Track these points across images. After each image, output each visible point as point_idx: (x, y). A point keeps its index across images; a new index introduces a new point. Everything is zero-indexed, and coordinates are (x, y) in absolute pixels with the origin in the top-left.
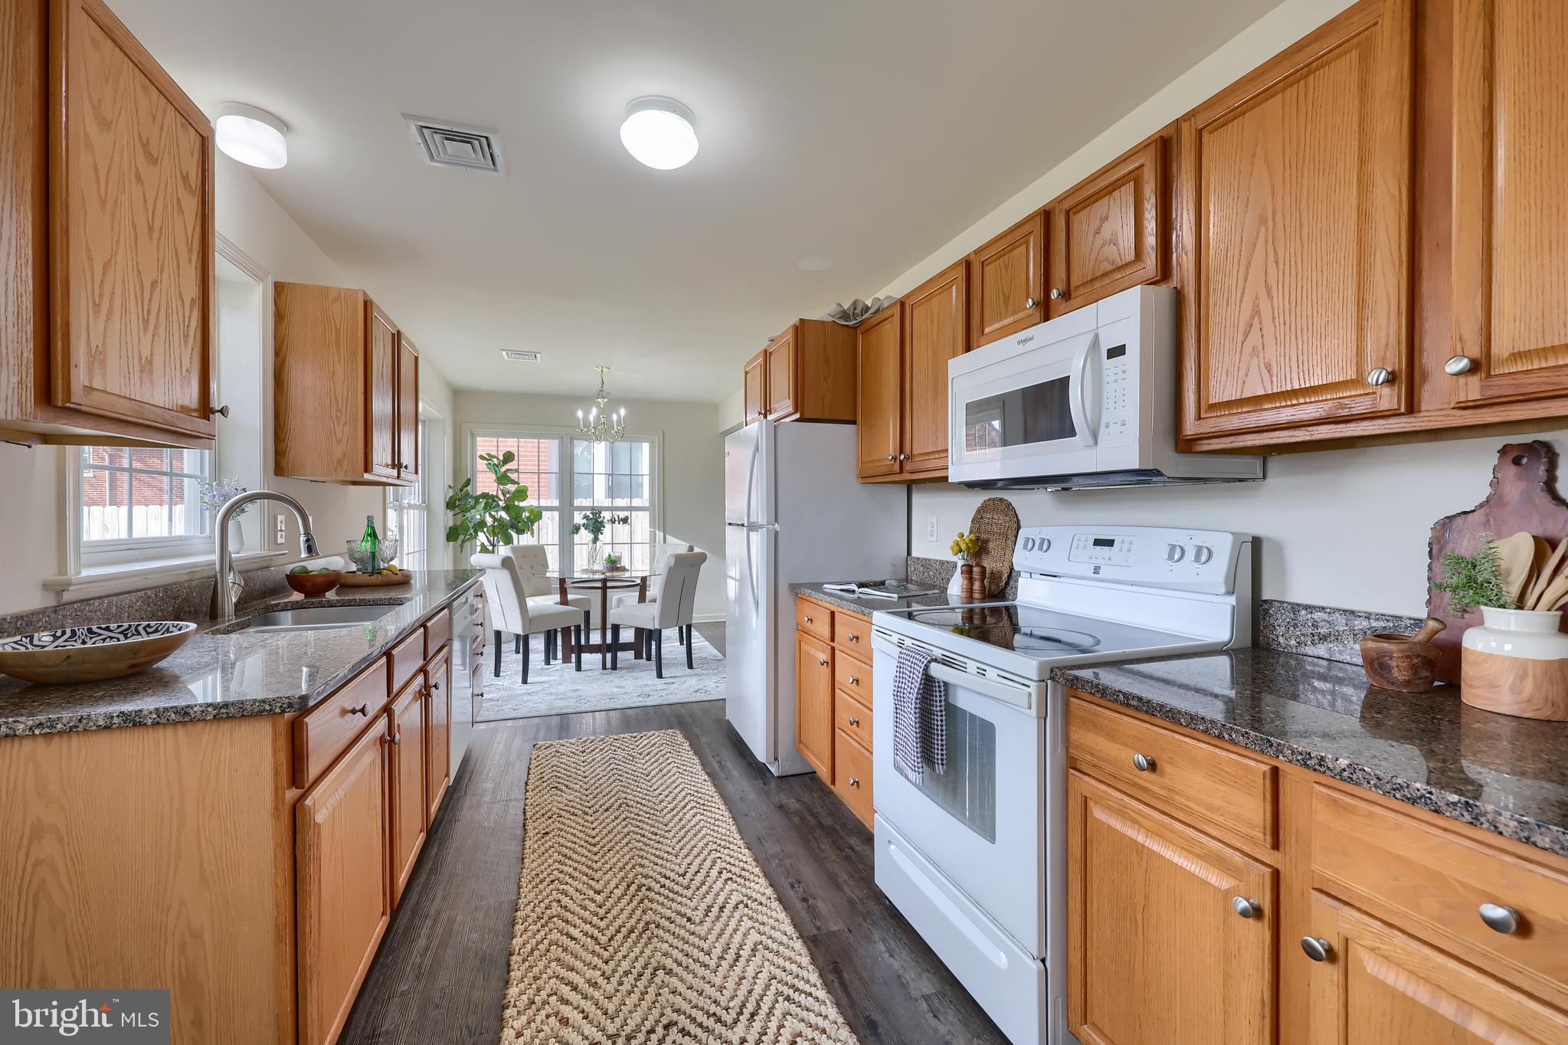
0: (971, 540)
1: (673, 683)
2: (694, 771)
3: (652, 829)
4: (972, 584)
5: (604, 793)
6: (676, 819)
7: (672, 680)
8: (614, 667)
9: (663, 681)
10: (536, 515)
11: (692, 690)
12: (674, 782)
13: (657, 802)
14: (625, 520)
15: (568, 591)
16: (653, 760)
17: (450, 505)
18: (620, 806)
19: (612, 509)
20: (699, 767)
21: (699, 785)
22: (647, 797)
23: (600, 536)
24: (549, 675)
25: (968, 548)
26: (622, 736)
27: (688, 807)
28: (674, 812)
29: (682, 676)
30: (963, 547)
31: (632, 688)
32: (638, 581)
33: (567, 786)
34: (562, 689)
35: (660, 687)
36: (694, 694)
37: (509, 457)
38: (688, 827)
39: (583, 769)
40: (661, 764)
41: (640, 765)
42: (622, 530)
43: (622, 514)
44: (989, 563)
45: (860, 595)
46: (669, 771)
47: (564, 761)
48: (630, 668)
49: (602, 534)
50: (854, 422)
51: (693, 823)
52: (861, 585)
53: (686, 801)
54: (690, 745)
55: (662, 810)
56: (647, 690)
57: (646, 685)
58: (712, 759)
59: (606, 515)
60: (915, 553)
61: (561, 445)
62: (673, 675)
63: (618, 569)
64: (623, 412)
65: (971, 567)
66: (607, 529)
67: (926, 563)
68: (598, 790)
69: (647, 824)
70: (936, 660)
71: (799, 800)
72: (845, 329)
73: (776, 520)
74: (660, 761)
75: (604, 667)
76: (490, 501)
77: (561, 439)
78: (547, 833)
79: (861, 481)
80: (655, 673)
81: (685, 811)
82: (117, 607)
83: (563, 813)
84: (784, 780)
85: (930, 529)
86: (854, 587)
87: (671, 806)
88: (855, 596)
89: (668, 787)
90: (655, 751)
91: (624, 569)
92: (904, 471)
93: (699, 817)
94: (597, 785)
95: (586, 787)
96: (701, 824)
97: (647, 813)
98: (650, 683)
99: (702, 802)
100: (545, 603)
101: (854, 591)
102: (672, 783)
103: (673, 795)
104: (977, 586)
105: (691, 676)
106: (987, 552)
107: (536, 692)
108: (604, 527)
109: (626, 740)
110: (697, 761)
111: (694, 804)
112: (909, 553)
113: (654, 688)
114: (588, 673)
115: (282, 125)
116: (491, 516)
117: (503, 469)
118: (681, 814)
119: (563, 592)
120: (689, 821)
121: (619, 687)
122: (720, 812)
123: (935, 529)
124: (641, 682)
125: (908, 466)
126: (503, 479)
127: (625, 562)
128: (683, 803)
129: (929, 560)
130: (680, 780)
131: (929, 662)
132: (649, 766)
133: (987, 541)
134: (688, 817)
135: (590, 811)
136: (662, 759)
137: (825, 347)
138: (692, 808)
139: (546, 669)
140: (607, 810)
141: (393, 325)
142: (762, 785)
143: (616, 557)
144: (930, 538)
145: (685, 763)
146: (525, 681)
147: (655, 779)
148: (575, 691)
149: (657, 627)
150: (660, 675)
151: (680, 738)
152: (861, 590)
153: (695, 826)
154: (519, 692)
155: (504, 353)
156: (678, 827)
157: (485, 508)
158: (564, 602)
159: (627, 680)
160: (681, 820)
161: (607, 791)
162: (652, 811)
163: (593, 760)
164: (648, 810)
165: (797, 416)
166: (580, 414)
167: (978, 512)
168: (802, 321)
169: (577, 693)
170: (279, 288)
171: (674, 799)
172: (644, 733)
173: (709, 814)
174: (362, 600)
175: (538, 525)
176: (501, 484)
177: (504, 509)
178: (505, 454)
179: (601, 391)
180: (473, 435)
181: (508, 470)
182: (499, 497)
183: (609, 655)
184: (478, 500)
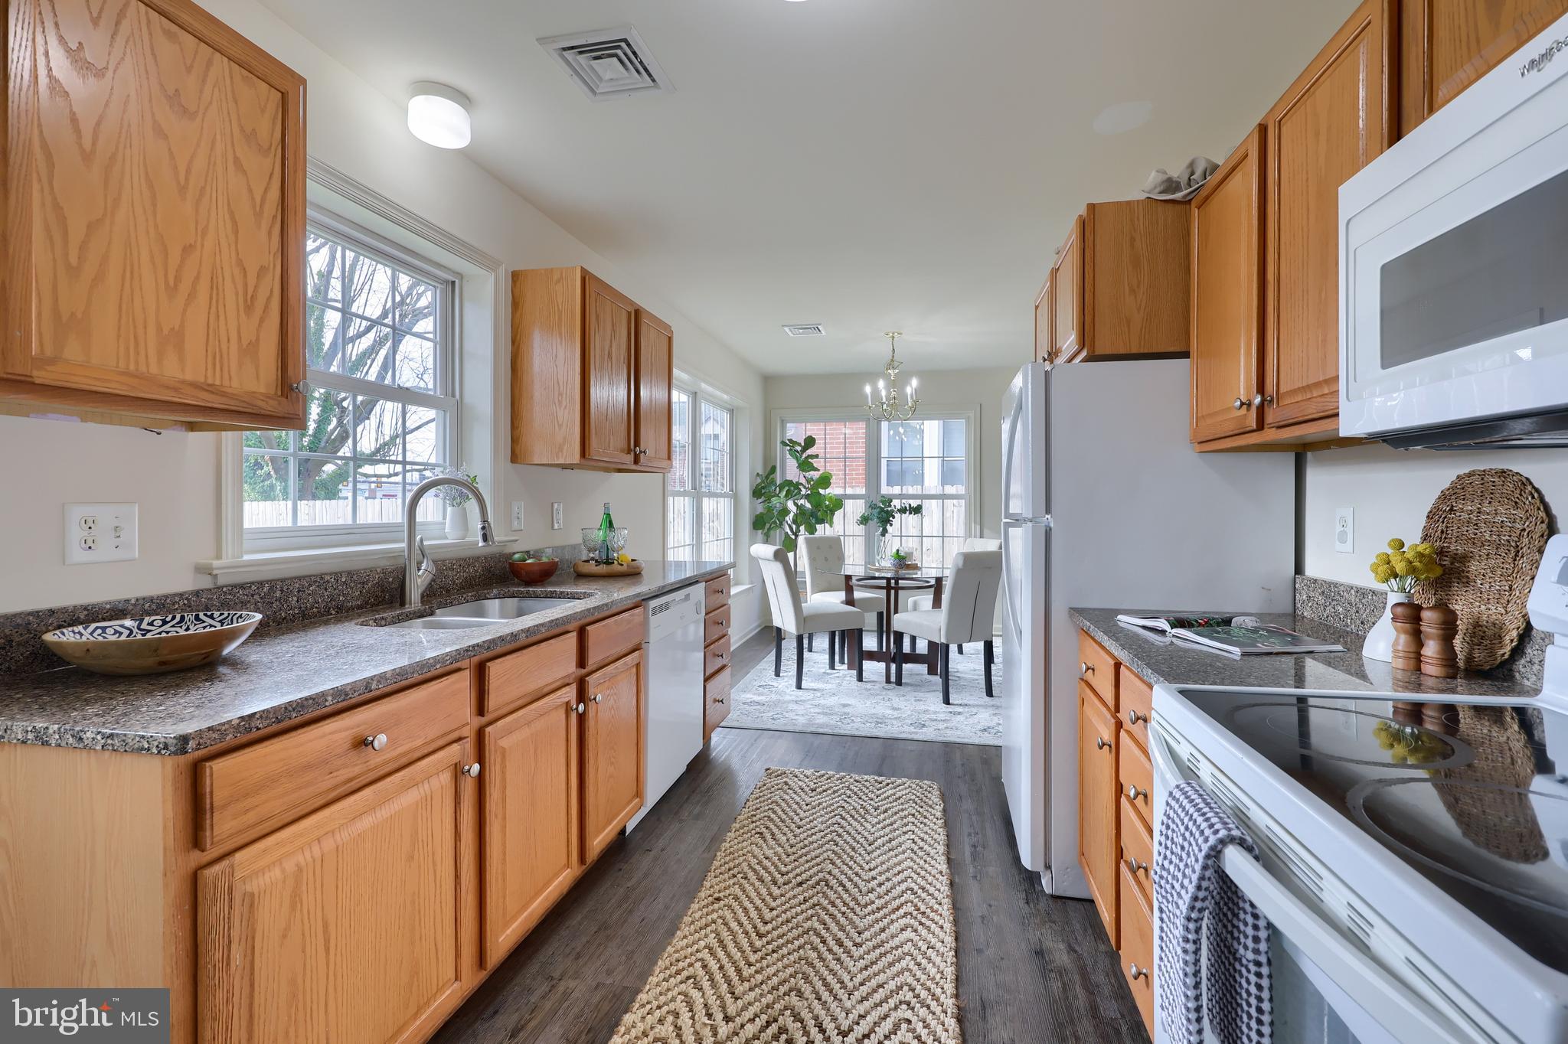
0: (1421, 555)
1: (959, 713)
2: (933, 852)
3: (840, 935)
4: (1420, 644)
5: (809, 857)
6: (877, 927)
7: (960, 709)
8: (899, 682)
9: (950, 708)
10: (838, 503)
11: (980, 727)
12: (899, 864)
13: (865, 890)
14: (917, 510)
15: (854, 588)
16: (888, 821)
17: (757, 493)
18: (818, 883)
19: (901, 496)
20: (941, 849)
21: (930, 879)
22: (856, 879)
23: (888, 527)
24: (828, 682)
25: (1412, 570)
26: (866, 777)
27: (901, 912)
28: (878, 916)
29: (974, 706)
30: (1400, 567)
31: (909, 713)
32: (933, 582)
33: (773, 835)
34: (831, 701)
35: (942, 716)
36: (979, 734)
37: (810, 442)
38: (887, 946)
39: (802, 814)
40: (895, 830)
41: (871, 827)
42: (911, 519)
43: (914, 503)
44: (1464, 606)
45: (1175, 640)
46: (900, 845)
47: (787, 797)
48: (918, 686)
49: (891, 525)
50: (1185, 355)
51: (897, 941)
52: (1180, 623)
53: (903, 899)
54: (944, 810)
55: (865, 906)
56: (924, 718)
57: (926, 711)
58: (966, 839)
59: (897, 503)
60: (1312, 569)
61: (868, 427)
62: (965, 702)
63: (908, 567)
64: (915, 382)
65: (1418, 608)
66: (896, 520)
67: (1330, 590)
68: (804, 851)
69: (838, 923)
70: (1241, 843)
71: (1071, 949)
72: (1170, 206)
73: (1048, 511)
74: (895, 826)
75: (888, 681)
76: (792, 488)
77: (868, 420)
78: (718, 899)
79: (1198, 448)
80: (941, 696)
81: (894, 917)
82: (282, 591)
83: (751, 874)
84: (1059, 902)
85: (1339, 529)
86: (1163, 624)
87: (879, 903)
88: (1167, 640)
89: (888, 870)
90: (895, 810)
91: (916, 567)
92: (1266, 426)
93: (908, 934)
94: (806, 842)
95: (793, 841)
96: (906, 948)
97: (845, 904)
98: (932, 708)
99: (923, 908)
100: (833, 600)
101: (1163, 632)
102: (896, 865)
103: (889, 884)
104: (1431, 649)
105: (985, 707)
106: (1466, 581)
107: (804, 701)
108: (894, 517)
109: (868, 784)
110: (942, 838)
111: (910, 908)
112: (1299, 568)
113: (933, 716)
114: (869, 686)
115: (462, 97)
116: (796, 504)
117: (804, 456)
118: (886, 921)
119: (849, 590)
120: (893, 937)
121: (895, 709)
122: (942, 935)
123: (1349, 530)
124: (922, 707)
125: (1270, 418)
126: (805, 465)
127: (916, 560)
128: (897, 902)
129: (1336, 585)
130: (909, 863)
131: (1223, 842)
132: (878, 830)
133: (1465, 558)
134: (894, 928)
135: (781, 881)
136: (899, 822)
137: (1133, 240)
138: (906, 915)
139: (828, 674)
140: (800, 884)
141: (632, 303)
142: (1022, 903)
143: (906, 553)
144: (1339, 546)
145: (926, 837)
146: (799, 686)
147: (878, 852)
148: (845, 706)
149: (943, 640)
150: (947, 701)
151: (935, 797)
152: (1175, 631)
153: (897, 948)
154: (787, 698)
155: (786, 329)
156: (874, 942)
157: (786, 496)
158: (850, 601)
159: (907, 700)
160: (883, 930)
161: (813, 854)
162: (852, 904)
163: (820, 804)
164: (848, 900)
165: (1084, 354)
166: (868, 389)
167: (1444, 497)
168: (1092, 207)
169: (846, 710)
170: (515, 276)
171: (888, 892)
172: (893, 779)
173: (924, 932)
174: (562, 593)
175: (838, 514)
176: (803, 471)
177: (807, 497)
178: (805, 439)
179: (892, 361)
180: (782, 421)
181: (810, 456)
182: (802, 484)
183: (893, 666)
184: (781, 487)
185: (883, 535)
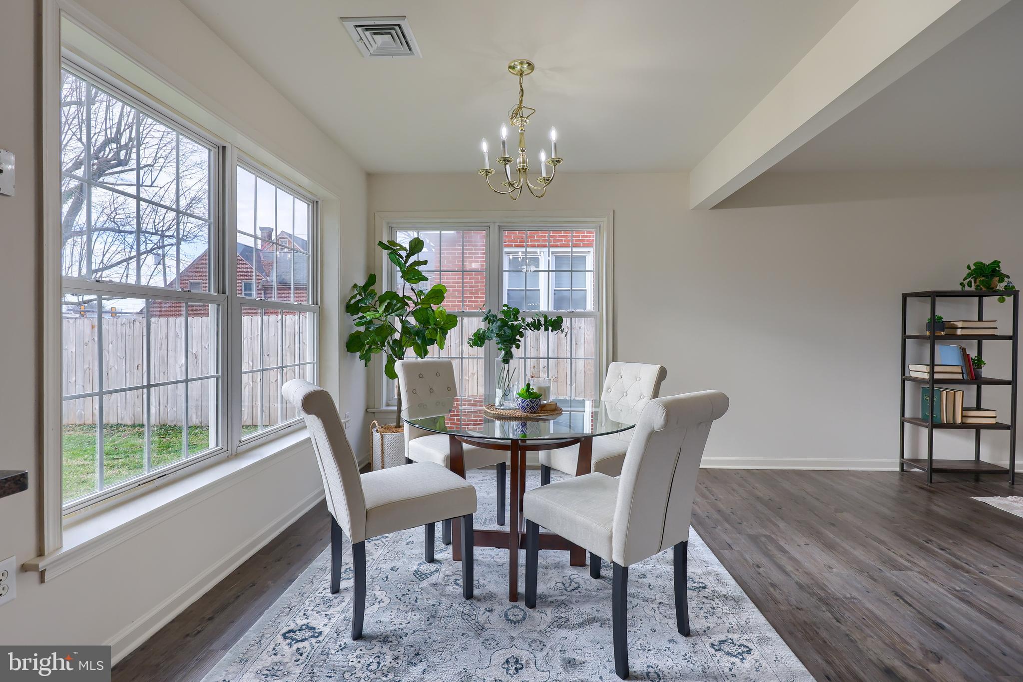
10: (451, 321)
17: (351, 308)
23: (514, 349)
37: (417, 245)
42: (547, 338)
49: (518, 347)
59: (526, 314)
61: (489, 238)
63: (543, 408)
66: (526, 340)
75: (514, 596)
76: (395, 302)
91: (553, 410)
108: (522, 335)
116: (401, 321)
117: (410, 262)
126: (412, 274)
143: (540, 388)
157: (389, 310)
175: (452, 333)
176: (408, 280)
177: (413, 313)
178: (411, 242)
179: (520, 107)
180: (391, 228)
181: (419, 263)
182: (409, 298)
183: (522, 553)
184: (382, 300)
185: (506, 361)
